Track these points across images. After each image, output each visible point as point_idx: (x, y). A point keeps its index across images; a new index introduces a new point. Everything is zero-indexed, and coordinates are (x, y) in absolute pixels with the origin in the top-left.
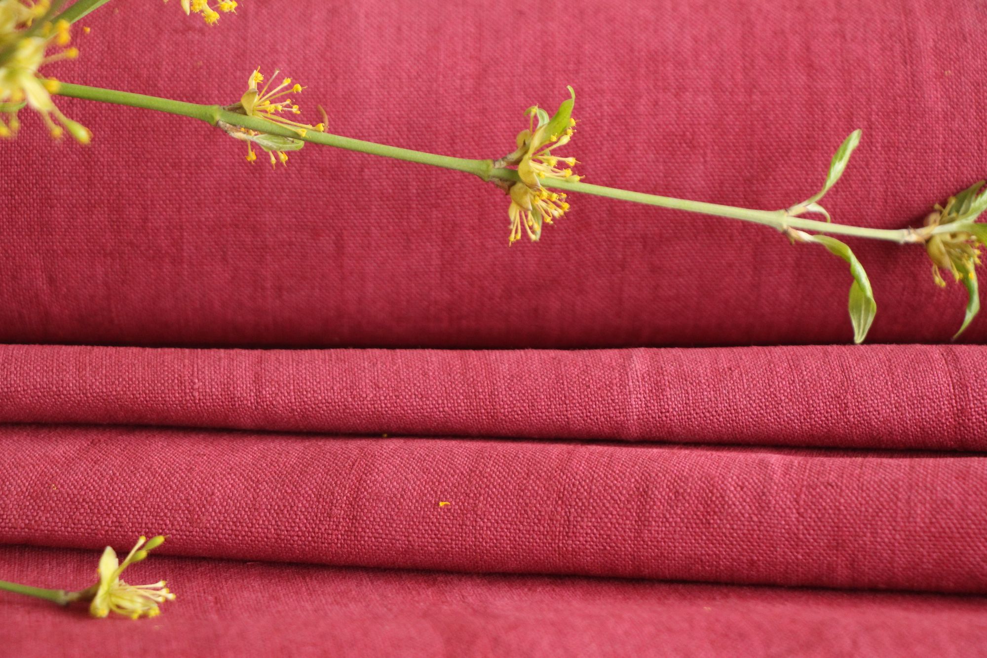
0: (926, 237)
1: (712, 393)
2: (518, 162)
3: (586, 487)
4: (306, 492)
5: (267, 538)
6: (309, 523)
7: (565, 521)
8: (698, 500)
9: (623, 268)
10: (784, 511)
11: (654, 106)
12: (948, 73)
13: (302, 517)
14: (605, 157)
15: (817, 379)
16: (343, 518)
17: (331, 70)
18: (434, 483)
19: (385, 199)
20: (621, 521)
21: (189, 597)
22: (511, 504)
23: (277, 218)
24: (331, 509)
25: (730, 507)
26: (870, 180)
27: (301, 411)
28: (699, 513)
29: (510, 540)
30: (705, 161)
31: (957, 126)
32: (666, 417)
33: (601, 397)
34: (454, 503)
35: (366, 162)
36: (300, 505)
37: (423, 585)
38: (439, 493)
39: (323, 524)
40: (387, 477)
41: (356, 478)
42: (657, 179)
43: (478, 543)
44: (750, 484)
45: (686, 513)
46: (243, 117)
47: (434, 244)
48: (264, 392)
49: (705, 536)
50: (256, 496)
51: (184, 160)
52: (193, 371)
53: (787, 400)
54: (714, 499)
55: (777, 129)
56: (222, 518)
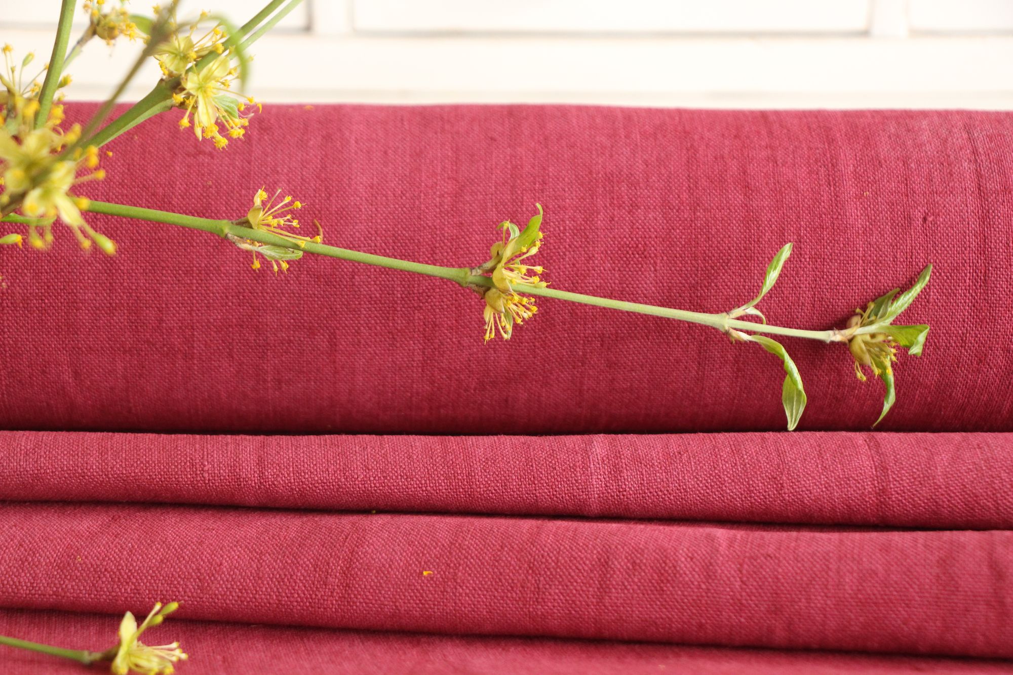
0: (850, 337)
1: (664, 474)
2: (492, 270)
3: (554, 558)
4: (304, 563)
5: (270, 603)
6: (307, 590)
7: (535, 588)
8: (653, 569)
9: (583, 364)
10: (729, 579)
11: (610, 221)
12: (867, 193)
13: (301, 584)
14: (568, 266)
15: (756, 462)
16: (338, 586)
17: (326, 190)
18: (418, 555)
19: (373, 302)
20: (584, 588)
21: (200, 657)
22: (487, 573)
23: (277, 319)
24: (326, 578)
25: (681, 576)
26: (800, 288)
27: (300, 490)
28: (653, 581)
29: (486, 605)
30: (656, 270)
31: (875, 240)
32: (623, 495)
33: (566, 477)
34: (436, 572)
35: (356, 270)
36: (299, 574)
37: (408, 646)
38: (423, 563)
39: (319, 591)
40: (376, 549)
41: (349, 550)
42: (613, 285)
43: (457, 608)
44: (698, 555)
45: (642, 581)
46: (249, 230)
47: (416, 342)
48: (267, 474)
49: (660, 601)
50: (259, 566)
51: (195, 269)
52: (203, 454)
53: (730, 481)
54: (667, 568)
55: (719, 242)
56: (229, 586)
